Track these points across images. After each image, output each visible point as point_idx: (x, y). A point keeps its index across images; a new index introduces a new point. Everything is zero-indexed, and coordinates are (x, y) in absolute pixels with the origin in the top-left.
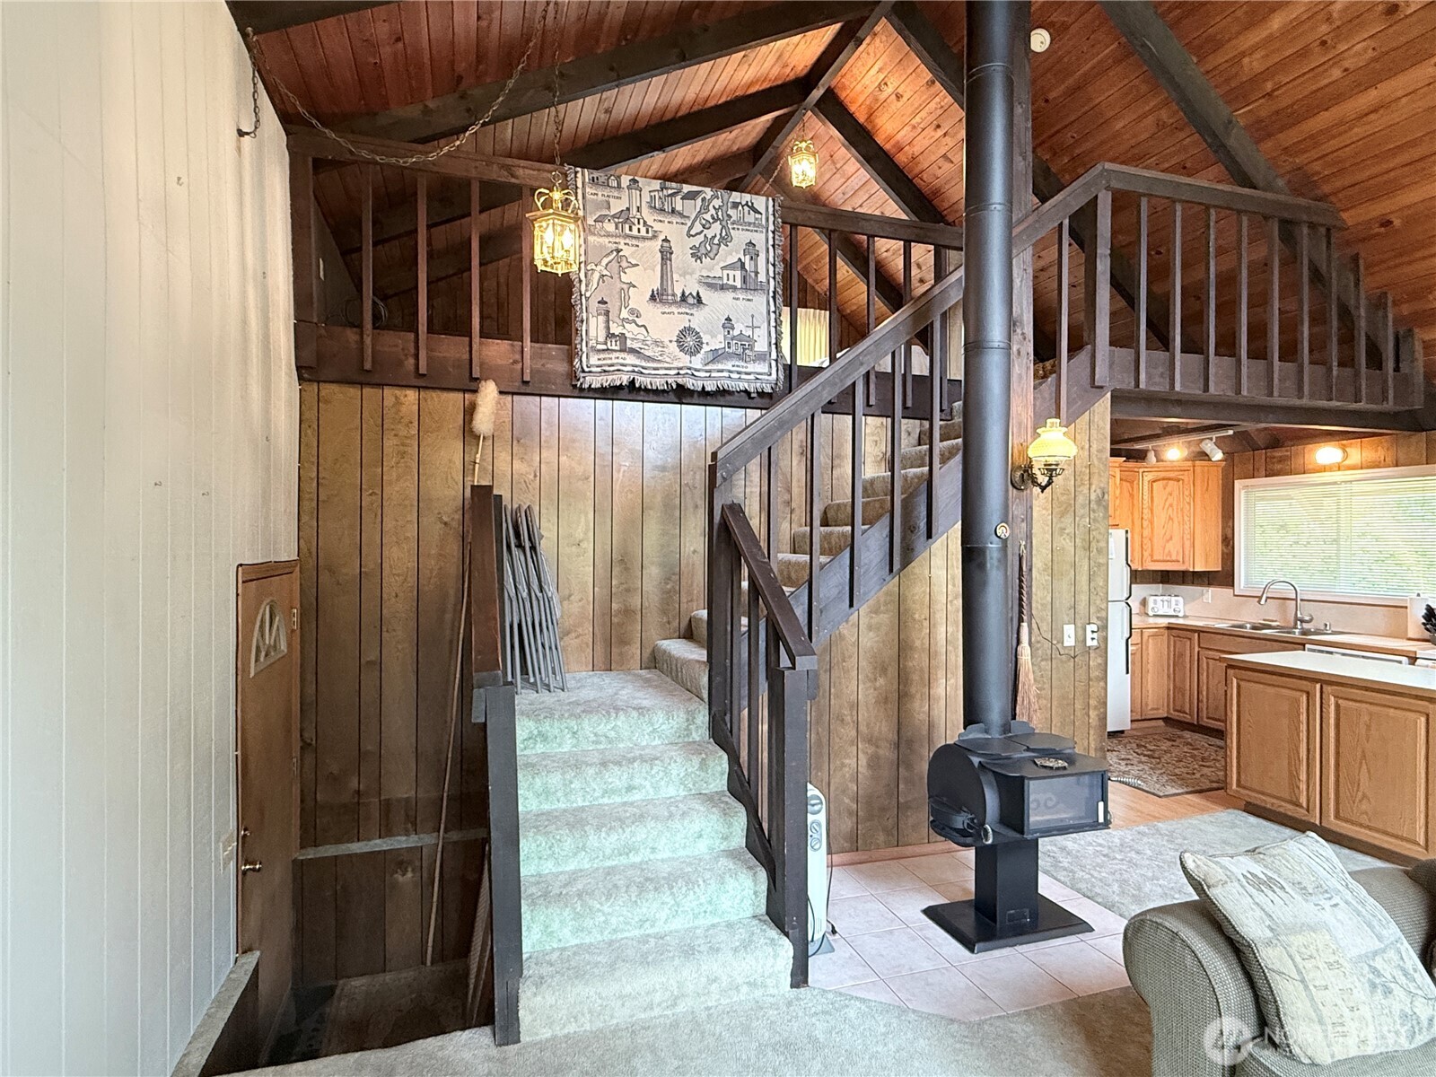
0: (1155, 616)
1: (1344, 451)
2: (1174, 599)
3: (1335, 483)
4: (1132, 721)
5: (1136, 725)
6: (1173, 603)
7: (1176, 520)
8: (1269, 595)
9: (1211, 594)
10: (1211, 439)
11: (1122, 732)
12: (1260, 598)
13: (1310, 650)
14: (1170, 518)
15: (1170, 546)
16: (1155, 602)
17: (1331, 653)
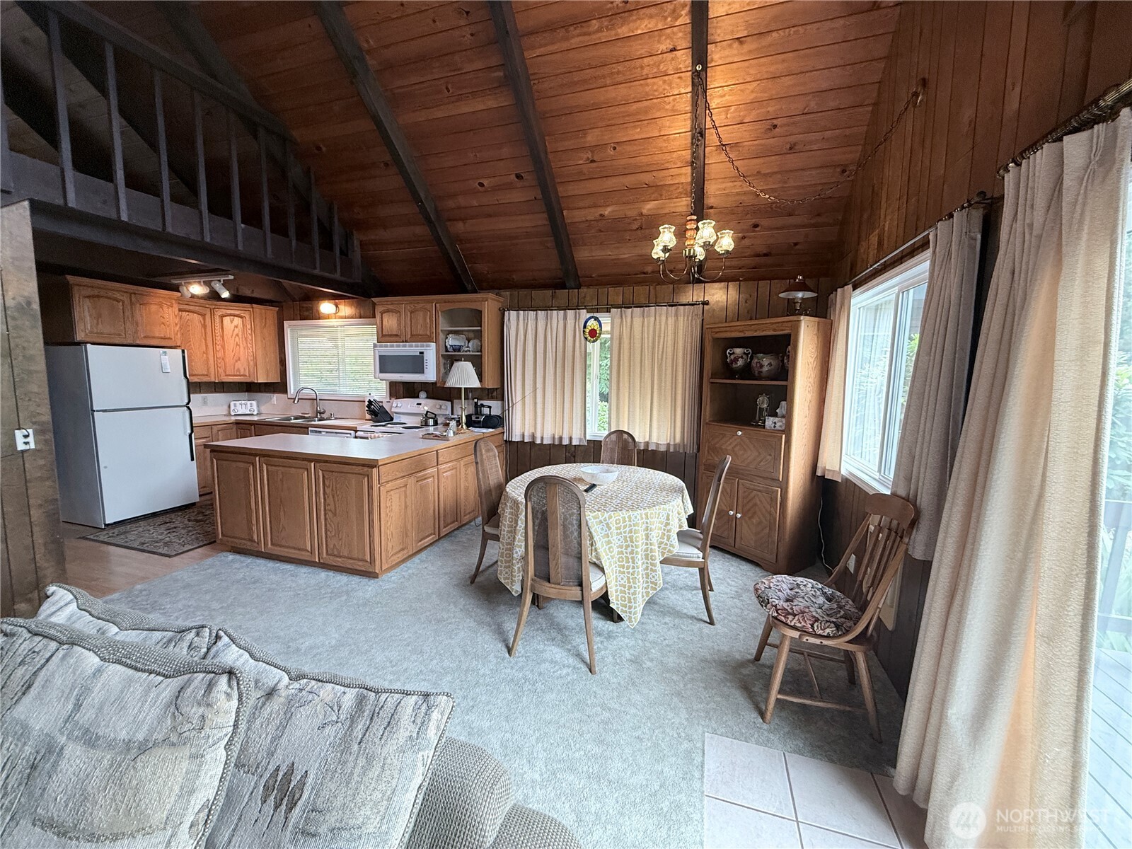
0: (236, 415)
1: (337, 306)
2: (249, 402)
3: (333, 327)
4: (200, 496)
5: (203, 498)
6: (249, 405)
7: (241, 345)
8: (300, 397)
9: (276, 398)
10: (220, 281)
11: (194, 504)
12: (295, 399)
13: (312, 431)
14: (237, 344)
15: (238, 365)
16: (235, 405)
17: (320, 432)
